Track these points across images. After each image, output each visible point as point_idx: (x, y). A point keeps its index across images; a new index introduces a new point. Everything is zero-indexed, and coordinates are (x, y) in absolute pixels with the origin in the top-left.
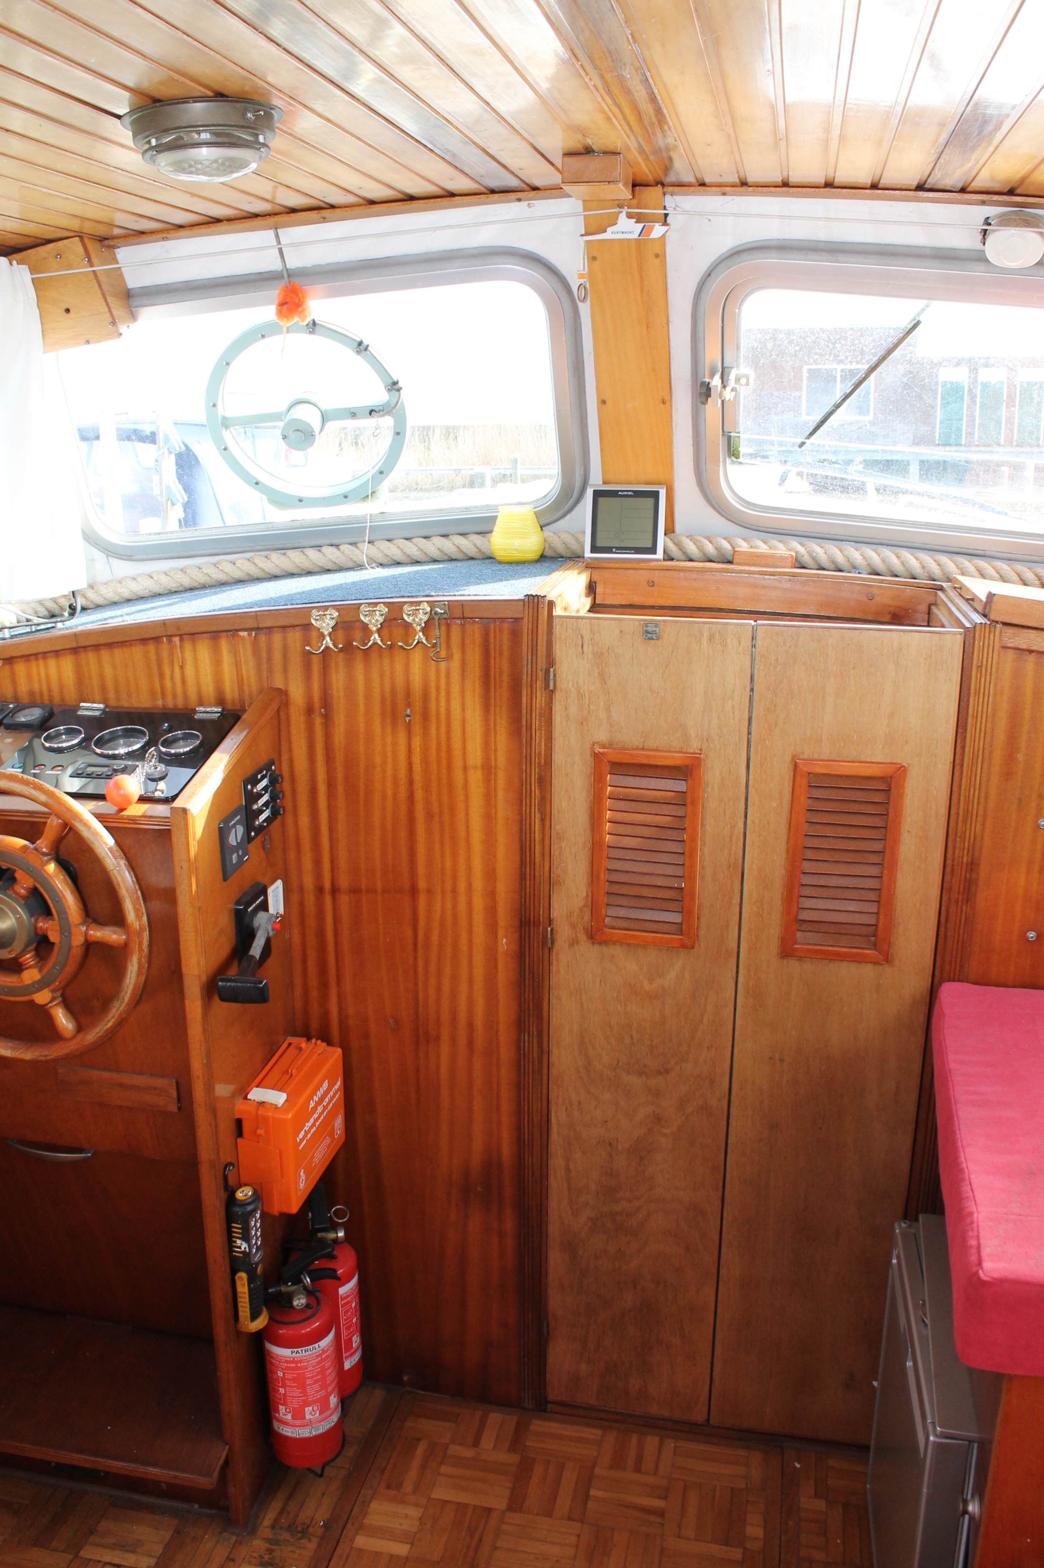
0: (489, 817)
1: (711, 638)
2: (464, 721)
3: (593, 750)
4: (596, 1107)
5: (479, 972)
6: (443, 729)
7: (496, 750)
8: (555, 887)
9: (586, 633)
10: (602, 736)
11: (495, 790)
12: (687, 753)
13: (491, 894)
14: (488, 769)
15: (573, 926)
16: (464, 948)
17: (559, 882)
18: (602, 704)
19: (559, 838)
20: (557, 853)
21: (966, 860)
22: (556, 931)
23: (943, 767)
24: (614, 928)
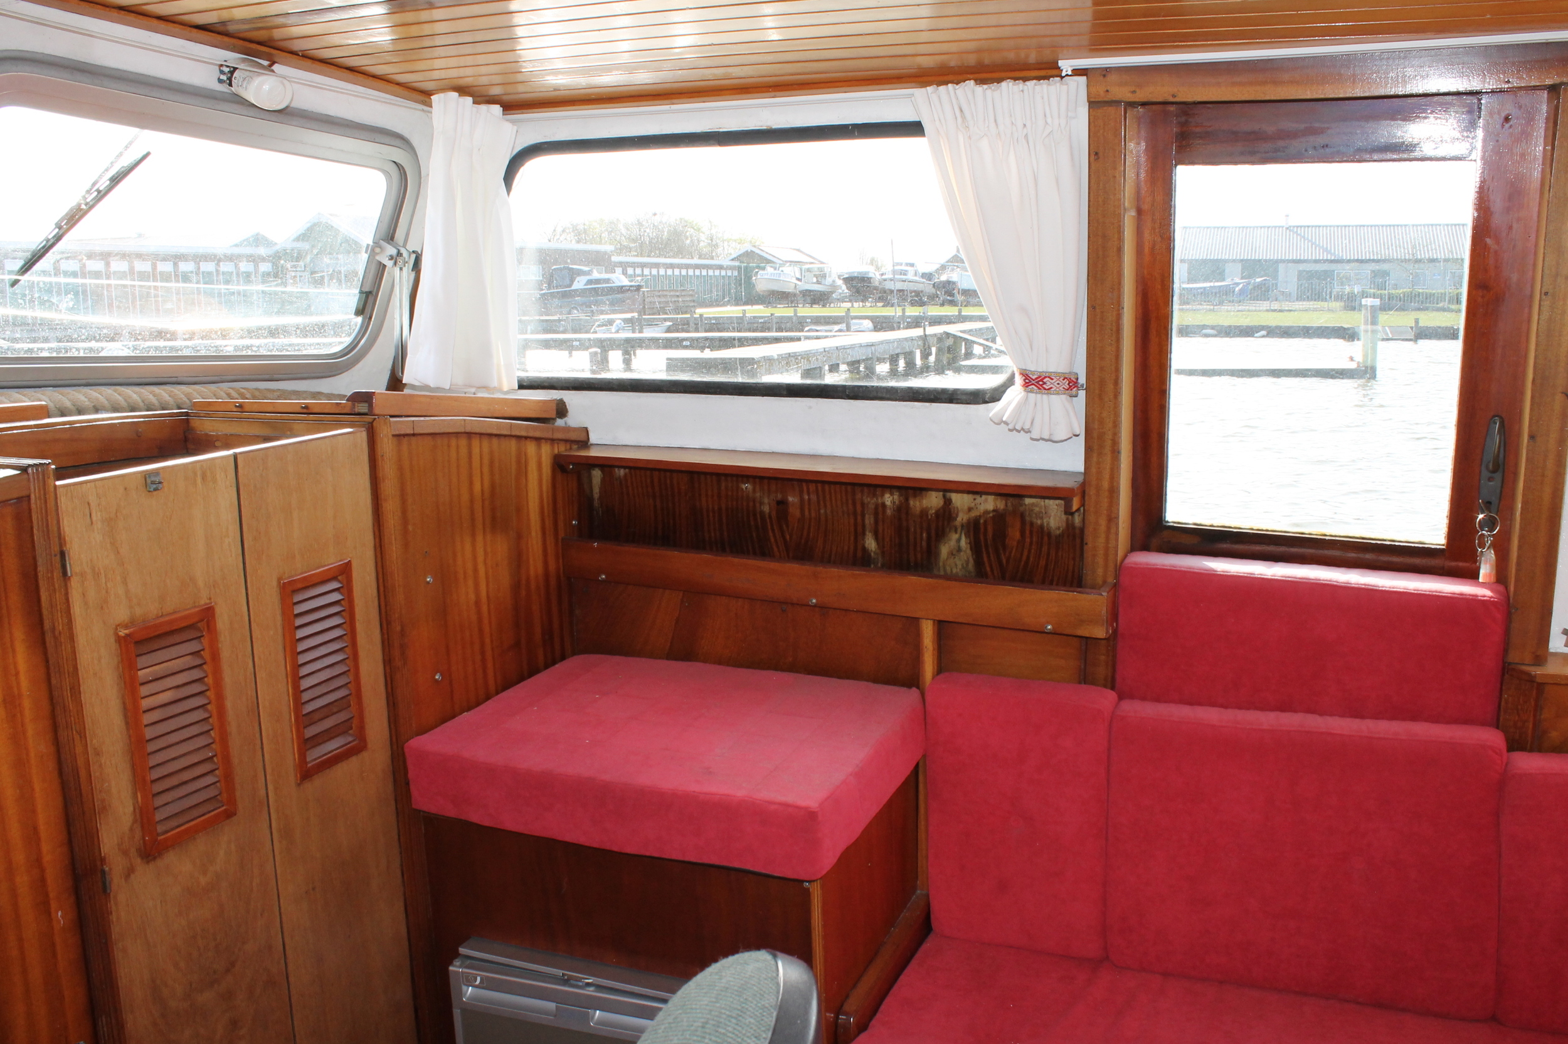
1: (204, 478)
3: (117, 634)
7: (17, 674)
8: (102, 816)
9: (92, 499)
10: (121, 614)
11: (23, 726)
12: (198, 606)
13: (37, 864)
14: (11, 701)
15: (125, 853)
17: (104, 808)
18: (118, 577)
19: (98, 753)
20: (98, 774)
21: (398, 628)
22: (110, 869)
23: (369, 554)
24: (167, 832)
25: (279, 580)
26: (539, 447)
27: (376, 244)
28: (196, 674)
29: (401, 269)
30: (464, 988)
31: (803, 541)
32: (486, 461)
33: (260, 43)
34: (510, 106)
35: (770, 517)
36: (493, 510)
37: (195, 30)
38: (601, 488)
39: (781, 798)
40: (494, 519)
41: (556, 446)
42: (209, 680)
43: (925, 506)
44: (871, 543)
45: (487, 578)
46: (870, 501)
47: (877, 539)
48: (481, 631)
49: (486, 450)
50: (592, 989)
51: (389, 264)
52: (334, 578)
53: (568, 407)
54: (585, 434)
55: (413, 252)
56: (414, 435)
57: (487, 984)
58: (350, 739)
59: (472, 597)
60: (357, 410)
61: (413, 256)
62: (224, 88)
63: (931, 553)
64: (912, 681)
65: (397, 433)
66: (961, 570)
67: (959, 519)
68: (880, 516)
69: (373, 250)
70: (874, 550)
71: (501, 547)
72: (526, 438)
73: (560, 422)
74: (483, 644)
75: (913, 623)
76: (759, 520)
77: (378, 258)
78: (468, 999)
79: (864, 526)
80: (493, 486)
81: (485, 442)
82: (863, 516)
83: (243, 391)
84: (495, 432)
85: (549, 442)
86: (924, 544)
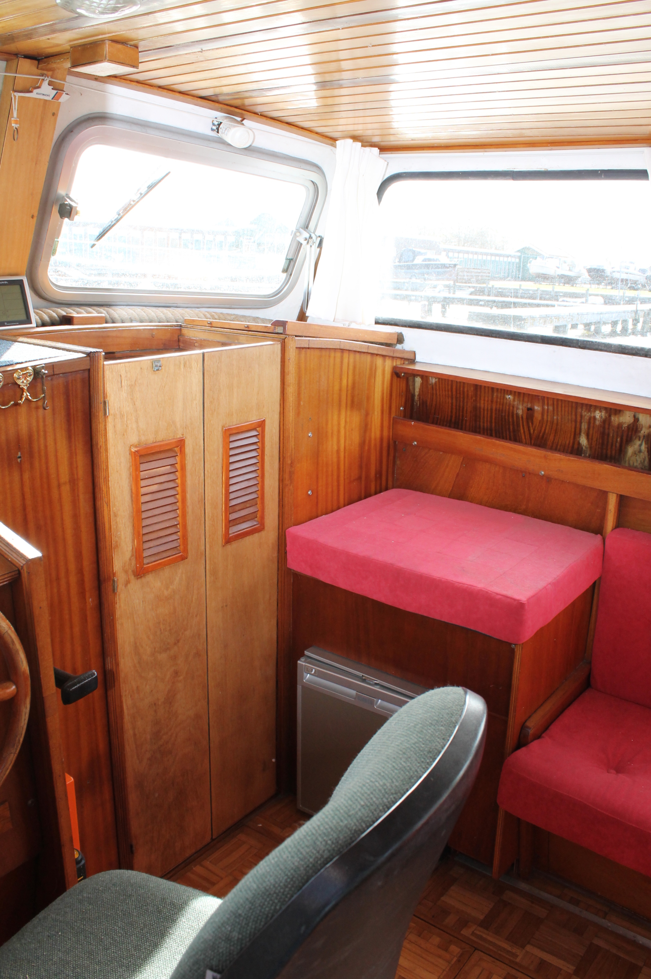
0: (75, 517)
1: (185, 365)
2: (56, 451)
3: (131, 450)
4: (146, 684)
5: (77, 630)
6: (43, 460)
7: (77, 467)
8: (115, 550)
9: (123, 373)
10: (133, 439)
11: (78, 496)
12: (176, 439)
13: (80, 571)
14: (73, 481)
15: (126, 572)
16: (67, 617)
17: (117, 546)
18: (134, 418)
19: (116, 516)
20: (115, 527)
21: (289, 462)
22: (118, 580)
23: (277, 416)
24: (148, 563)
25: (223, 427)
26: (384, 361)
27: (298, 230)
28: (172, 477)
29: (311, 246)
30: (305, 674)
31: (541, 435)
32: (351, 367)
33: (236, 107)
34: (383, 149)
35: (522, 417)
36: (353, 397)
37: (199, 99)
38: (420, 389)
39: (504, 592)
40: (353, 402)
41: (395, 361)
42: (178, 481)
43: (621, 421)
44: (583, 441)
45: (345, 437)
46: (587, 415)
47: (588, 438)
48: (338, 468)
49: (352, 360)
50: (378, 687)
51: (304, 243)
52: (254, 429)
53: (404, 338)
54: (413, 355)
55: (319, 236)
56: (309, 348)
57: (318, 674)
58: (255, 523)
59: (335, 447)
60: (276, 331)
61: (319, 239)
62: (214, 134)
63: (622, 451)
64: (599, 530)
65: (299, 346)
66: (639, 464)
67: (642, 432)
68: (592, 425)
69: (295, 234)
70: (585, 445)
71: (356, 419)
72: (377, 355)
73: (399, 347)
74: (338, 476)
75: (604, 495)
76: (515, 419)
77: (298, 239)
78: (306, 681)
79: (580, 429)
80: (354, 383)
81: (352, 355)
82: (581, 423)
83: (214, 314)
84: (358, 350)
85: (391, 358)
86: (618, 445)
